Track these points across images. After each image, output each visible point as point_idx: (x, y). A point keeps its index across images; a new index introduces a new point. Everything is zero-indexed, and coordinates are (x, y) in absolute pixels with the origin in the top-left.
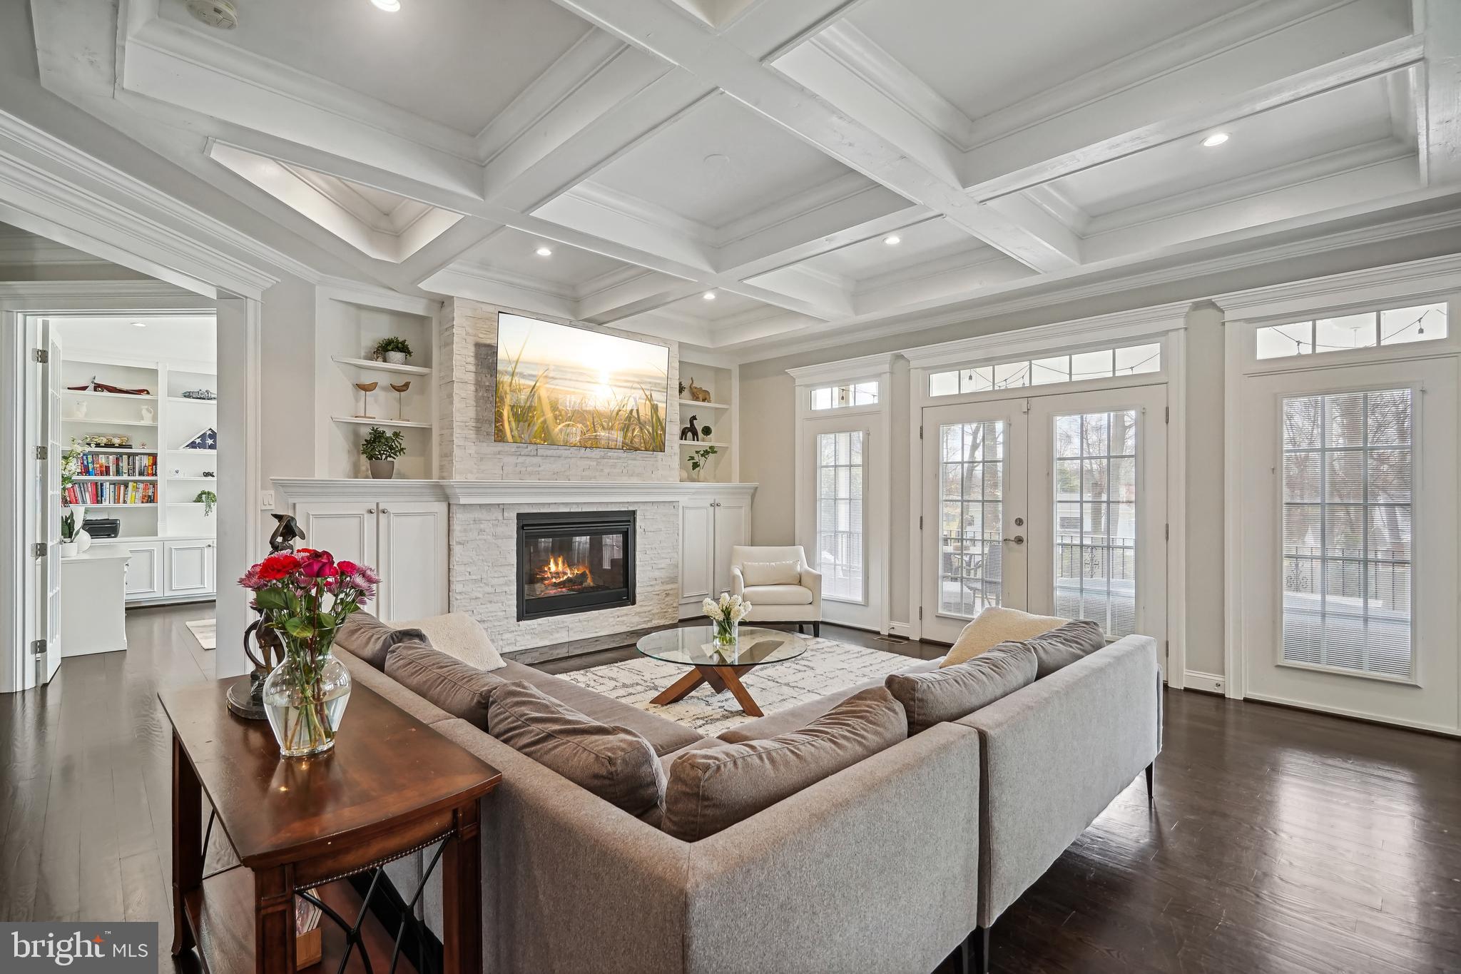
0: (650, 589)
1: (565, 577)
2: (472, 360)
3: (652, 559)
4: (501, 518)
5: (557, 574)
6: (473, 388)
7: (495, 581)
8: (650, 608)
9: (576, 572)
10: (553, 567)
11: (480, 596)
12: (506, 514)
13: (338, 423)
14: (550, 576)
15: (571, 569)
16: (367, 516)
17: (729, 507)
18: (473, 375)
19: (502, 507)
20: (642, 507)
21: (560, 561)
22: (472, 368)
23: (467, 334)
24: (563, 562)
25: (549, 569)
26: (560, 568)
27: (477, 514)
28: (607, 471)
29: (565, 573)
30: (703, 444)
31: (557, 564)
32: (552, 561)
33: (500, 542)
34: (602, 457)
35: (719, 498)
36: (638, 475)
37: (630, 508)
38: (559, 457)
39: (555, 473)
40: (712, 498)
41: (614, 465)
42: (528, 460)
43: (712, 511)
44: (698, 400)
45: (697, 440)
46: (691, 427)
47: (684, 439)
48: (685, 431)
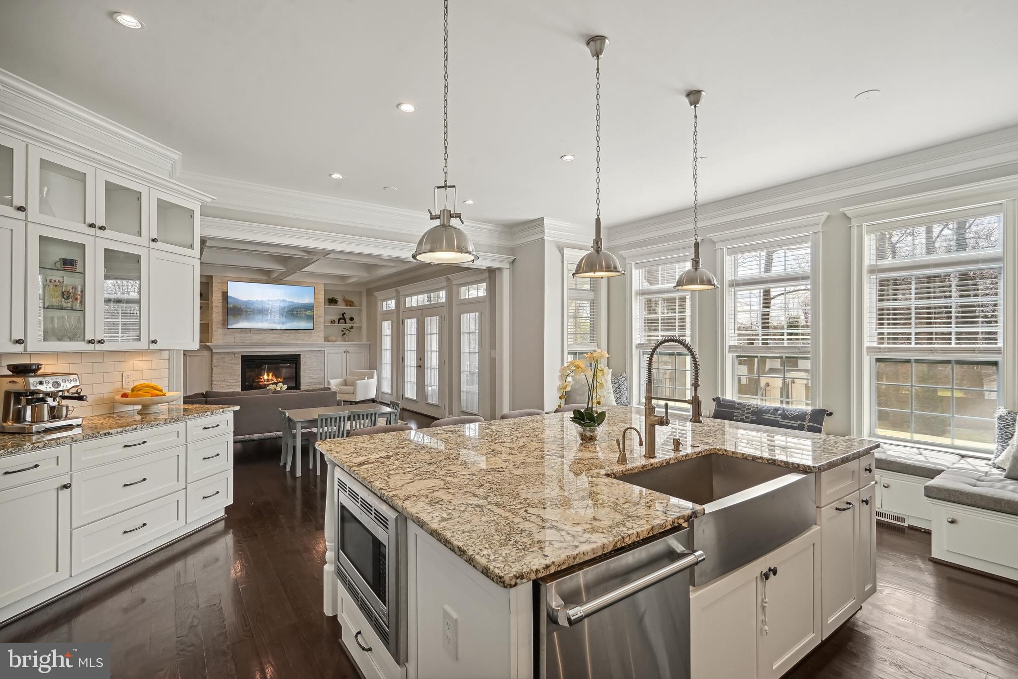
1: (273, 382)
2: (221, 298)
4: (234, 357)
6: (221, 309)
7: (231, 381)
10: (266, 377)
11: (224, 386)
12: (236, 356)
14: (263, 380)
15: (276, 378)
17: (355, 353)
18: (221, 304)
19: (234, 353)
20: (303, 353)
21: (271, 374)
22: (221, 301)
23: (219, 289)
24: (272, 376)
25: (264, 377)
26: (270, 377)
27: (223, 356)
28: (285, 338)
29: (272, 380)
30: (348, 325)
31: (268, 376)
32: (266, 374)
33: (233, 366)
34: (282, 333)
35: (349, 349)
36: (301, 340)
37: (297, 353)
38: (261, 333)
39: (259, 340)
40: (345, 349)
41: (289, 336)
42: (246, 335)
43: (345, 354)
44: (347, 306)
45: (346, 323)
46: (343, 318)
47: (339, 323)
48: (340, 319)
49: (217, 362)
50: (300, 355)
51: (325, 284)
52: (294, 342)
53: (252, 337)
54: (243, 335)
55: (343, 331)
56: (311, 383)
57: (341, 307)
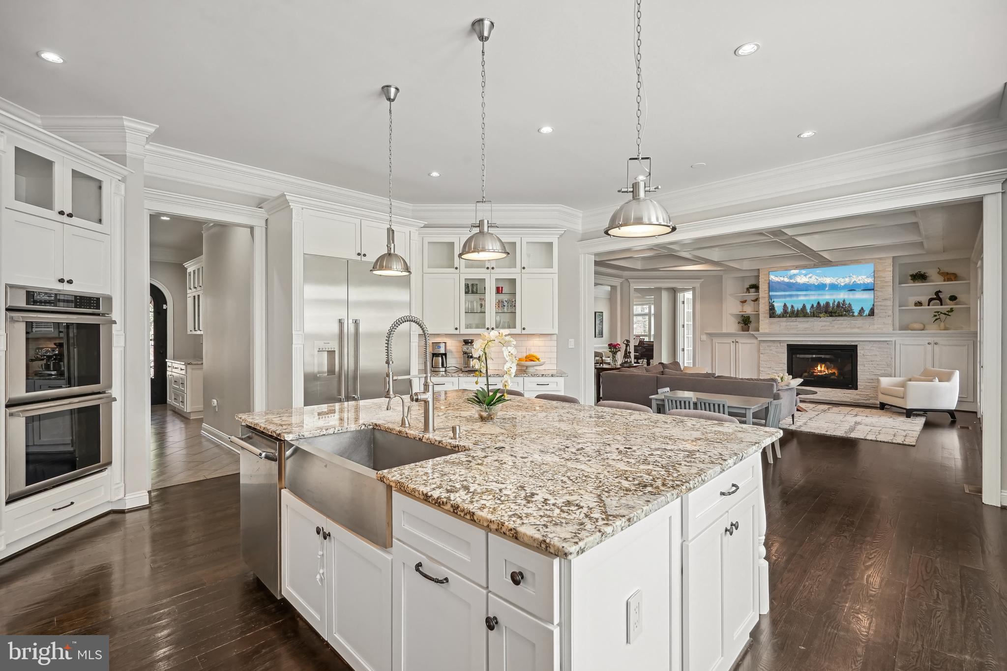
0: (868, 384)
1: (825, 373)
3: (869, 369)
4: (779, 346)
5: (821, 371)
6: (767, 299)
7: (776, 369)
8: (868, 393)
9: (830, 371)
10: (819, 368)
12: (782, 344)
13: (732, 315)
14: (817, 371)
15: (828, 370)
16: (732, 343)
17: (945, 345)
18: (767, 295)
19: (780, 342)
20: (861, 343)
21: (823, 366)
22: (767, 292)
24: (825, 367)
26: (823, 369)
27: (769, 344)
28: (836, 326)
29: (825, 372)
30: (945, 308)
31: (821, 367)
32: (819, 366)
33: (778, 354)
34: (833, 321)
35: (937, 339)
36: (858, 328)
37: (853, 344)
38: (808, 321)
39: (805, 328)
40: (930, 340)
41: (842, 324)
42: (792, 323)
43: (929, 347)
44: (945, 281)
45: (941, 305)
46: (937, 297)
47: (929, 305)
48: (931, 300)
49: (764, 349)
50: (856, 346)
51: (894, 257)
52: (848, 331)
53: (797, 326)
54: (788, 323)
55: (935, 316)
56: (872, 380)
57: (936, 283)
